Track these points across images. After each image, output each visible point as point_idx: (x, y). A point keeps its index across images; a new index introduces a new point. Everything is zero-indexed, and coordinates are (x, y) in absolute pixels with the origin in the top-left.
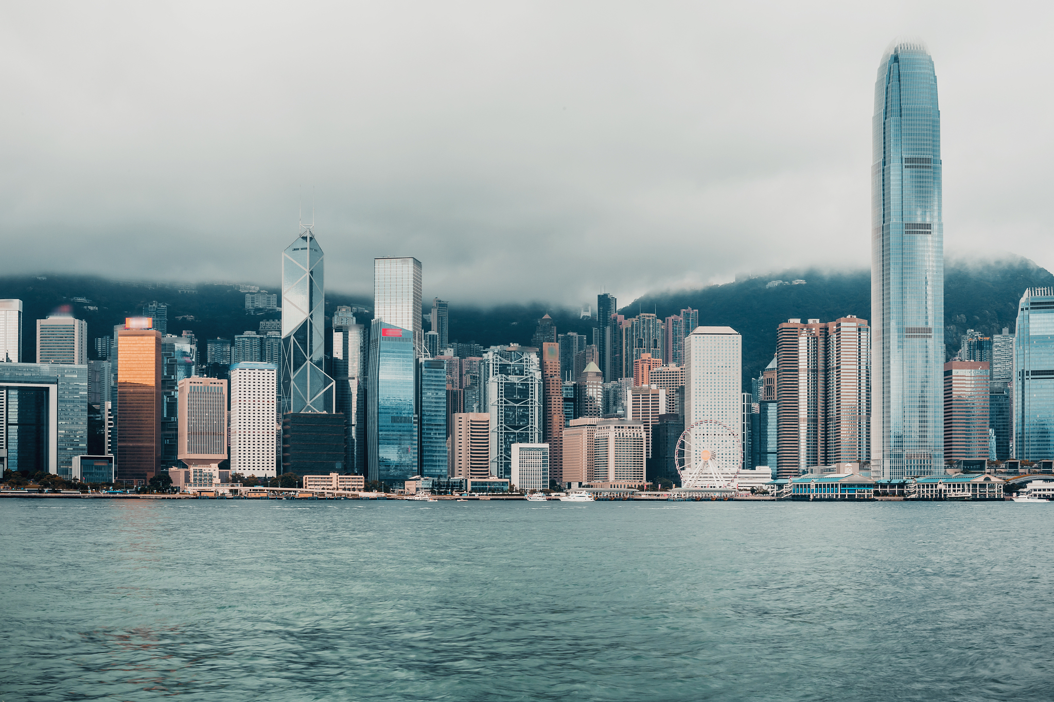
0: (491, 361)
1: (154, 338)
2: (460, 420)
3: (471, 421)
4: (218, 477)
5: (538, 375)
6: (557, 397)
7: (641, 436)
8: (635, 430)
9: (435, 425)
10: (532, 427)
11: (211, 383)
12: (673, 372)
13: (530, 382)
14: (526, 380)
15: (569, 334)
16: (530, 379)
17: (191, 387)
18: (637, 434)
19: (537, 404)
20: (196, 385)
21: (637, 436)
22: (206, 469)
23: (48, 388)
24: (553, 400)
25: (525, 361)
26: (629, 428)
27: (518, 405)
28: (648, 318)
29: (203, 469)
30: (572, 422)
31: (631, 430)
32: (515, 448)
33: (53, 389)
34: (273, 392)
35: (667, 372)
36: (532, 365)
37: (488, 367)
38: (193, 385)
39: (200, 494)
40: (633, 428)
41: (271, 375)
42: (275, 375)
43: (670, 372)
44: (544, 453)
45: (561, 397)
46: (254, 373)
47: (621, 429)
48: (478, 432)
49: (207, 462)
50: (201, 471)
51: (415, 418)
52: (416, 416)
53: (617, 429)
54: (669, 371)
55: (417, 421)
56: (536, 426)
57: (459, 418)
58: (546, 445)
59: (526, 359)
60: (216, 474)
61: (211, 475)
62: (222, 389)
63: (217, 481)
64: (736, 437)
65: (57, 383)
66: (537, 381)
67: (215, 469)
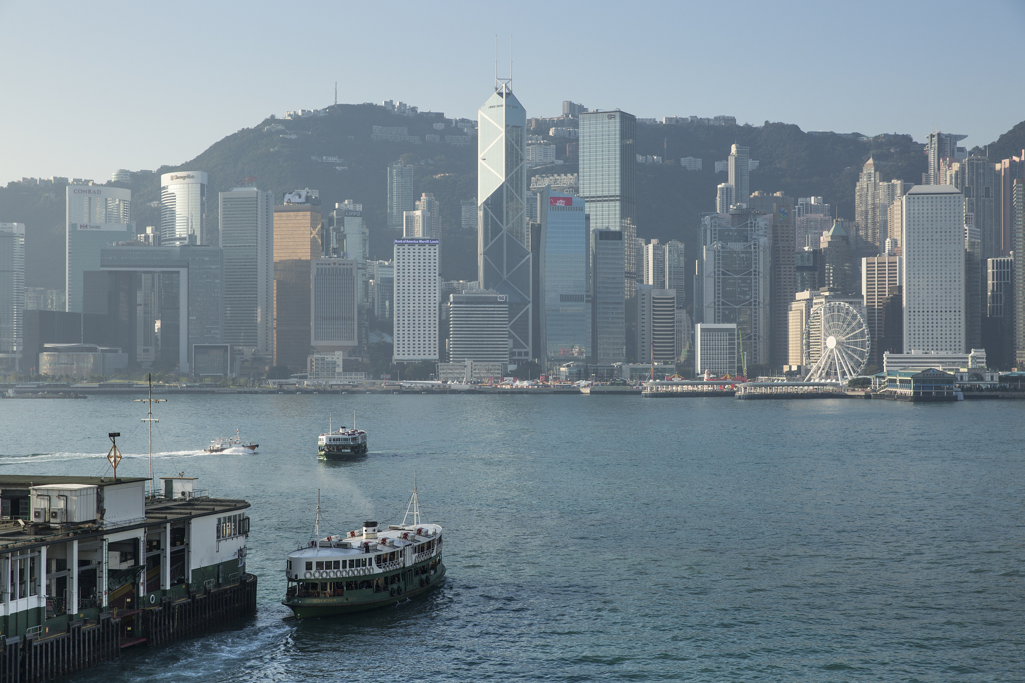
0: (709, 227)
1: (308, 212)
2: (643, 297)
3: (654, 298)
4: (341, 365)
5: (764, 241)
6: (787, 266)
9: (613, 303)
10: (755, 301)
11: (340, 264)
13: (753, 250)
14: (749, 247)
15: (893, 181)
16: (753, 246)
17: (318, 269)
19: (761, 274)
20: (324, 266)
22: (329, 358)
23: (178, 272)
24: (783, 270)
25: (749, 225)
27: (739, 276)
28: (977, 162)
29: (326, 357)
30: (799, 295)
33: (183, 272)
34: (435, 270)
36: (758, 230)
38: (320, 266)
39: (281, 387)
41: (432, 251)
42: (437, 251)
44: (730, 335)
45: (793, 266)
46: (414, 249)
48: (663, 311)
49: (332, 349)
50: (323, 359)
51: (587, 296)
52: (590, 294)
55: (591, 299)
56: (761, 300)
57: (643, 295)
58: (733, 326)
59: (751, 223)
60: (340, 362)
61: (334, 363)
62: (351, 269)
63: (339, 369)
64: (957, 314)
65: (188, 267)
66: (761, 248)
67: (338, 357)
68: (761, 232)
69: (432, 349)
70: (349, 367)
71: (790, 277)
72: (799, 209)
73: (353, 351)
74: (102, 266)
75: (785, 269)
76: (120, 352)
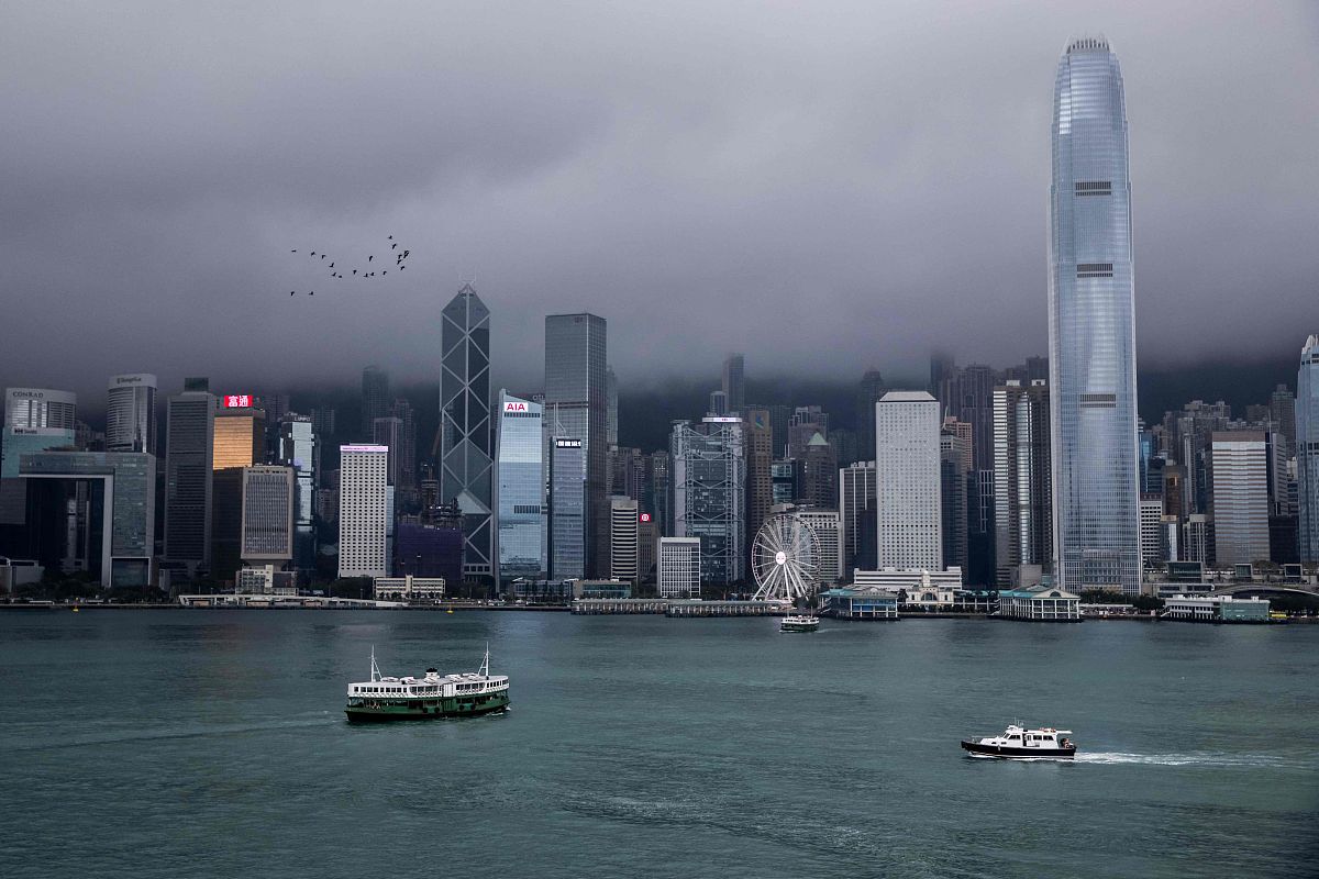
0: (680, 435)
1: (251, 418)
3: (615, 510)
4: (271, 581)
5: (739, 451)
6: (765, 477)
7: (835, 527)
8: (827, 519)
9: (570, 515)
10: (729, 514)
11: (274, 472)
13: (726, 461)
14: (722, 457)
16: (727, 456)
17: (250, 477)
18: (830, 524)
19: (736, 486)
20: (256, 474)
21: (830, 527)
22: (257, 573)
23: (104, 479)
24: (758, 481)
26: (820, 516)
27: (711, 487)
29: (255, 571)
31: (823, 519)
33: (109, 480)
34: (383, 478)
36: (732, 439)
37: (677, 442)
38: (252, 474)
40: (825, 516)
41: (381, 458)
42: (386, 458)
44: (693, 550)
45: (769, 477)
46: (361, 457)
48: (624, 523)
49: (262, 563)
50: (252, 573)
51: (543, 508)
55: (546, 510)
58: (697, 540)
59: (725, 432)
60: (270, 577)
61: (263, 578)
62: (285, 478)
63: (268, 585)
64: (934, 528)
65: (114, 474)
66: (735, 458)
67: (268, 572)
68: (736, 441)
69: (379, 563)
70: (279, 582)
71: (766, 489)
72: (796, 418)
73: (287, 565)
74: (21, 473)
75: (763, 481)
76: (36, 565)
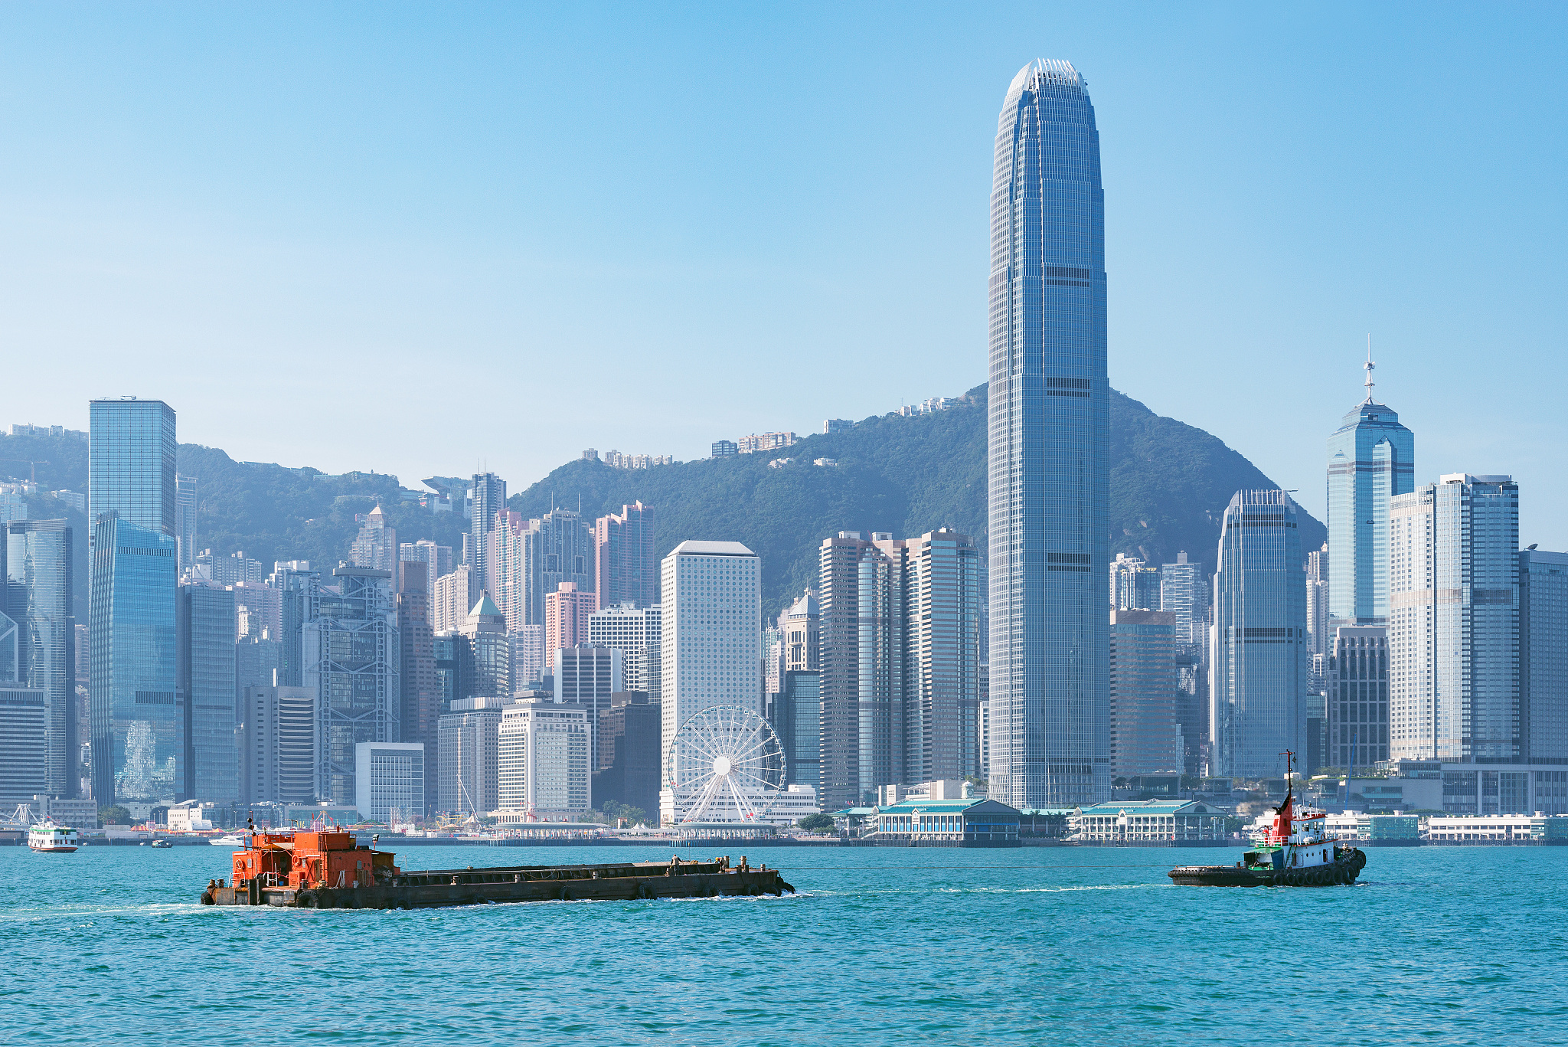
0: (306, 593)
2: (261, 699)
3: (282, 701)
5: (393, 619)
6: (425, 659)
7: (582, 731)
8: (572, 719)
9: (217, 708)
10: (380, 712)
12: (631, 618)
13: (377, 632)
14: (371, 628)
15: (419, 543)
16: (377, 627)
18: (576, 727)
19: (389, 671)
21: (576, 731)
24: (418, 664)
25: (367, 593)
26: (562, 715)
27: (356, 673)
28: (566, 519)
30: (456, 704)
31: (566, 719)
32: (364, 752)
35: (620, 618)
36: (381, 601)
37: (302, 603)
40: (569, 715)
43: (626, 618)
44: (414, 761)
45: (432, 660)
47: (547, 719)
48: (294, 721)
51: (178, 695)
52: (182, 691)
53: (541, 718)
54: (623, 616)
55: (182, 699)
56: (390, 711)
57: (259, 695)
58: (419, 747)
59: (370, 590)
66: (389, 630)
68: (384, 605)
71: (429, 675)
75: (422, 664)
